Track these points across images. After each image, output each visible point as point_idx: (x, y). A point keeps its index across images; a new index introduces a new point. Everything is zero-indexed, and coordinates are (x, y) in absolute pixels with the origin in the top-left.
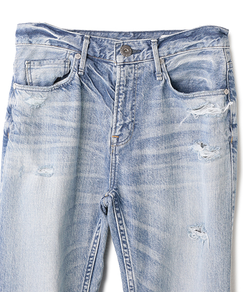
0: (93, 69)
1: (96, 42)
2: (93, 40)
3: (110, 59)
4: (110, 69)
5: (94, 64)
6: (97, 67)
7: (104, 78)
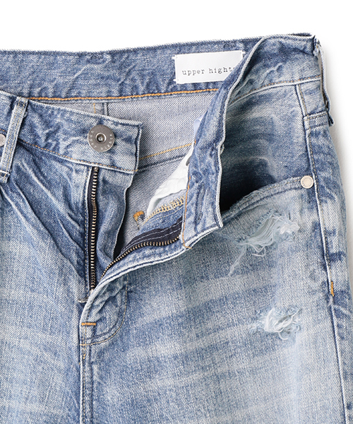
0: (30, 172)
1: (41, 116)
2: (34, 110)
3: (66, 154)
4: (66, 177)
5: (34, 161)
6: (39, 168)
7: (54, 195)
